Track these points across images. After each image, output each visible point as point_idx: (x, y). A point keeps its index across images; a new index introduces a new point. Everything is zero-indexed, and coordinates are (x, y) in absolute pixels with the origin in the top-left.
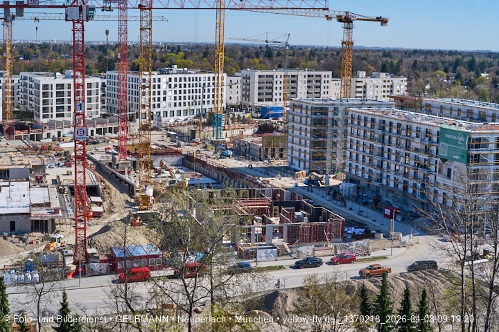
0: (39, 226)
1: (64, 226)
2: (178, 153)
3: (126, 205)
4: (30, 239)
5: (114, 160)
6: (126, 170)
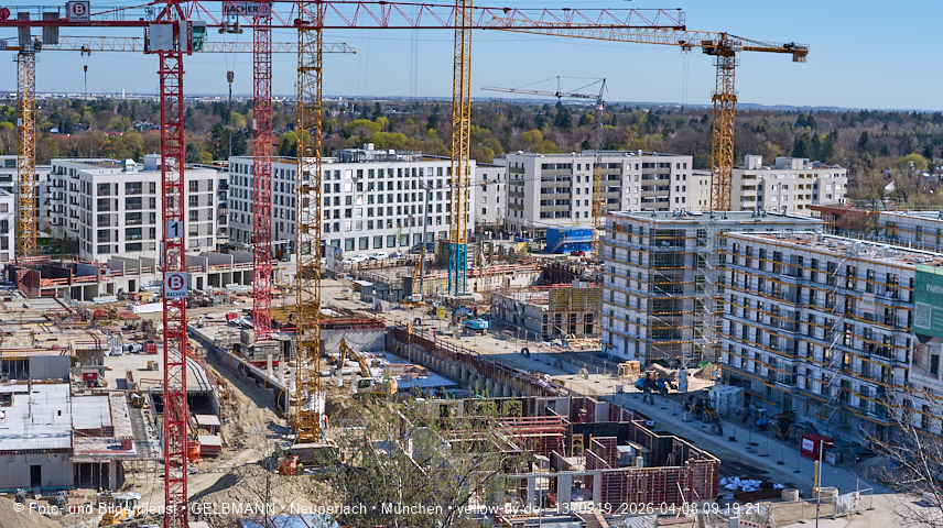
0: (91, 475)
1: (142, 476)
2: (375, 324)
4: (71, 502)
5: (244, 338)
6: (270, 359)
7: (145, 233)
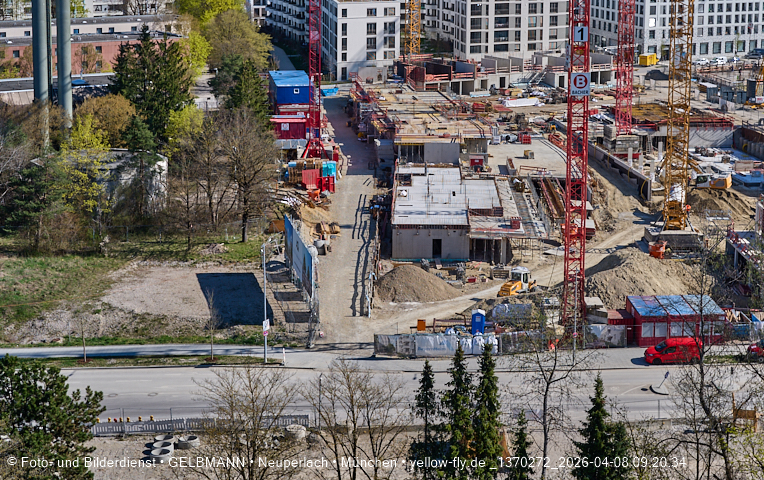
0: (484, 249)
1: (528, 253)
2: (725, 124)
3: (637, 219)
4: (469, 273)
5: (607, 132)
6: (630, 152)
7: (512, 36)
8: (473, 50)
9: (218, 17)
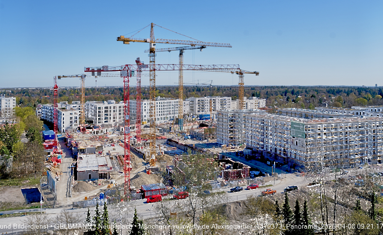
1: (115, 176)
2: (164, 138)
3: (143, 164)
4: (99, 182)
6: (140, 147)
7: (109, 118)
8: (99, 122)
9: (28, 117)
